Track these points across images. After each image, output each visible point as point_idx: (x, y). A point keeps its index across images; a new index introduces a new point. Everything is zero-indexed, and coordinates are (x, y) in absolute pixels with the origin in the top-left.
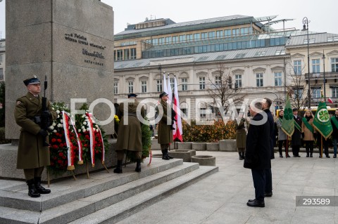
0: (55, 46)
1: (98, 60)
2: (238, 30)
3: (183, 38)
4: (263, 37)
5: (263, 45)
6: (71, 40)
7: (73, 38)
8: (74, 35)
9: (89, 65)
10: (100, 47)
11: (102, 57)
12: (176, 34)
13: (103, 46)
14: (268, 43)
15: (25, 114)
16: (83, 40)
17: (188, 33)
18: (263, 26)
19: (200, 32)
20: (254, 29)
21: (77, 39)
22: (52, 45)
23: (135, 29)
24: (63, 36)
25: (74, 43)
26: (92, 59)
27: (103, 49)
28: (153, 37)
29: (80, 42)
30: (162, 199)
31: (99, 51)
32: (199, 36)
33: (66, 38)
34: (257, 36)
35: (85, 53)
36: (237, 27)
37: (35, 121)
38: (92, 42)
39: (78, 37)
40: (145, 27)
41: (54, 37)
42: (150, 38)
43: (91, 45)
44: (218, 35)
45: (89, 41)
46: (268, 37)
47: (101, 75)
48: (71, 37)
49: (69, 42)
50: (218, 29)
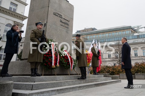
0: (49, 16)
1: (66, 26)
2: (124, 32)
3: (101, 35)
4: (136, 34)
5: (136, 37)
6: (56, 15)
7: (57, 14)
8: (57, 13)
9: (62, 27)
10: (67, 21)
11: (68, 25)
12: (97, 34)
13: (69, 20)
14: (138, 37)
15: (34, 36)
16: (60, 16)
17: (103, 33)
18: (136, 30)
19: (108, 33)
20: (131, 31)
21: (58, 15)
22: (48, 16)
23: (80, 32)
24: (53, 13)
25: (57, 17)
26: (64, 24)
27: (69, 21)
28: (88, 35)
29: (59, 17)
30: (94, 87)
31: (67, 22)
32: (108, 35)
33: (54, 14)
34: (133, 34)
35: (61, 21)
36: (124, 30)
37: (39, 40)
38: (64, 18)
39: (59, 14)
40: (84, 31)
41: (49, 12)
42: (86, 36)
43: (64, 19)
44: (116, 34)
45: (63, 17)
46: (138, 34)
47: (67, 32)
48: (56, 14)
49: (55, 16)
50: (116, 32)
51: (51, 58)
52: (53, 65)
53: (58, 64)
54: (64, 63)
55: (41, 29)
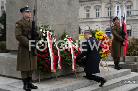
37: (28, 38)
51: (48, 59)
52: (52, 68)
53: (59, 65)
54: (68, 61)
55: (30, 17)
